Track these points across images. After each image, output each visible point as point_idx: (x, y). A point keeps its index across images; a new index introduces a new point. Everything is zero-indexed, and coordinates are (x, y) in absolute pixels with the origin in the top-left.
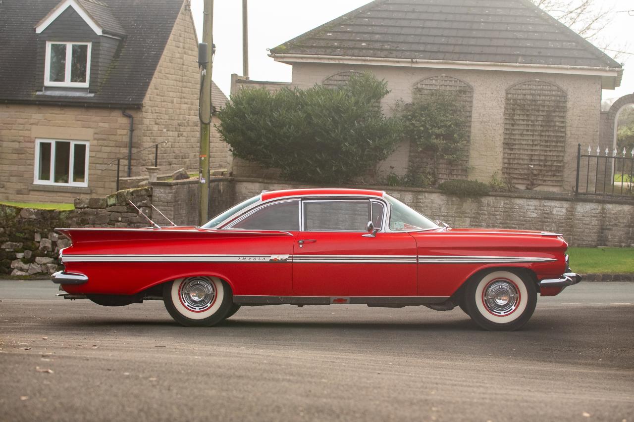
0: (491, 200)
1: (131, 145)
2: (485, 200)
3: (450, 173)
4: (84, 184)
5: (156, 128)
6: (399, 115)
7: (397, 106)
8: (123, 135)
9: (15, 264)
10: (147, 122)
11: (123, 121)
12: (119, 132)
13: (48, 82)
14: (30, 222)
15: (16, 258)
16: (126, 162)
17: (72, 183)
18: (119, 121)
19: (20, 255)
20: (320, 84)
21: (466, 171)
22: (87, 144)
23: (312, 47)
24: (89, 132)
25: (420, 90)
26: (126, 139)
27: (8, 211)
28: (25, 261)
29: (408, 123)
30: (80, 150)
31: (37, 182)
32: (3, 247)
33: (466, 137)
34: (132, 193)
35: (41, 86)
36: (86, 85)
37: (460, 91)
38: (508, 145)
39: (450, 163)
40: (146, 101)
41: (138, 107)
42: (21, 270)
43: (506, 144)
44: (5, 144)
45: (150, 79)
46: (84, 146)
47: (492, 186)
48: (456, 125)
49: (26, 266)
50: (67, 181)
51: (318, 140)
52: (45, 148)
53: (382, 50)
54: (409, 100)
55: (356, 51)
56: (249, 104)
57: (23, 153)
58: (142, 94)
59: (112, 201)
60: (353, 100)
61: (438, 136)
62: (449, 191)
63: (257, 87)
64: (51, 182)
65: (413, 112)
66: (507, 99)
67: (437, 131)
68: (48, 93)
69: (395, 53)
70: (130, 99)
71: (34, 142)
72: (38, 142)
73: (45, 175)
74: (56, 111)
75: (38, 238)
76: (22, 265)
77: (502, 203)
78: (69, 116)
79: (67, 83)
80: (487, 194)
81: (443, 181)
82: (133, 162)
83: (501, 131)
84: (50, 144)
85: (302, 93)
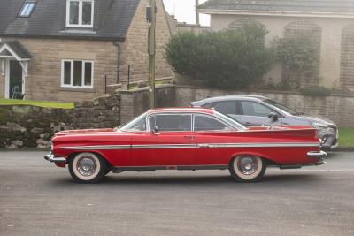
0: (332, 98)
1: (119, 63)
2: (328, 99)
3: (308, 82)
4: (91, 87)
5: (134, 51)
6: (276, 46)
7: (275, 40)
8: (114, 57)
9: (39, 141)
10: (128, 48)
11: (114, 48)
12: (112, 55)
13: (68, 25)
14: (48, 115)
15: (39, 138)
16: (116, 73)
17: (83, 86)
18: (112, 48)
19: (42, 136)
20: (227, 27)
21: (317, 80)
22: (93, 62)
23: (222, 4)
24: (93, 55)
25: (288, 30)
26: (116, 59)
27: (35, 109)
28: (46, 139)
29: (281, 51)
30: (88, 66)
31: (63, 85)
32: (32, 131)
33: (317, 59)
34: (108, 98)
35: (64, 27)
36: (91, 26)
37: (314, 31)
38: (343, 64)
39: (307, 75)
40: (128, 36)
41: (123, 40)
42: (43, 144)
43: (342, 63)
44: (43, 63)
45: (130, 22)
46: (90, 64)
47: (333, 90)
48: (311, 51)
49: (46, 142)
50: (80, 85)
51: (224, 63)
52: (67, 65)
53: (265, 5)
54: (281, 36)
55: (249, 7)
56: (182, 41)
57: (54, 68)
58: (125, 31)
59: (96, 103)
60: (245, 38)
61: (299, 59)
62: (305, 93)
63: (189, 29)
64: (71, 86)
65: (284, 44)
66: (343, 35)
67: (298, 55)
68: (69, 31)
69: (273, 8)
70: (117, 35)
71: (60, 61)
72: (63, 61)
73: (67, 81)
74: (74, 42)
75: (52, 125)
76: (43, 141)
77: (338, 100)
78: (81, 45)
79: (80, 25)
80: (329, 95)
81: (302, 87)
82: (120, 73)
83: (339, 55)
84: (70, 63)
85: (215, 34)
